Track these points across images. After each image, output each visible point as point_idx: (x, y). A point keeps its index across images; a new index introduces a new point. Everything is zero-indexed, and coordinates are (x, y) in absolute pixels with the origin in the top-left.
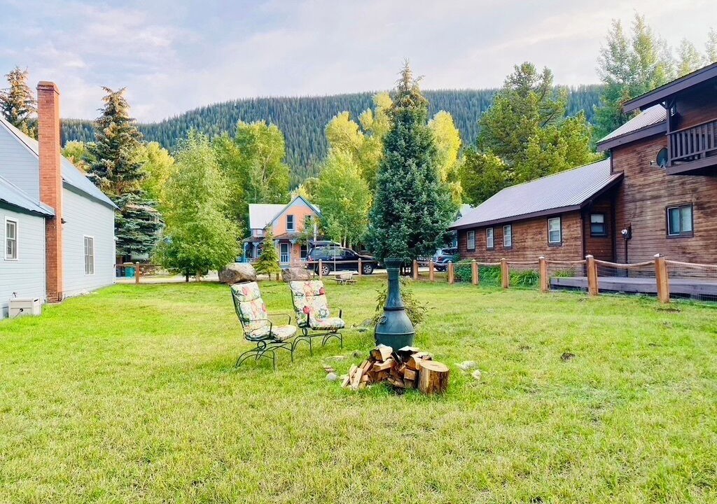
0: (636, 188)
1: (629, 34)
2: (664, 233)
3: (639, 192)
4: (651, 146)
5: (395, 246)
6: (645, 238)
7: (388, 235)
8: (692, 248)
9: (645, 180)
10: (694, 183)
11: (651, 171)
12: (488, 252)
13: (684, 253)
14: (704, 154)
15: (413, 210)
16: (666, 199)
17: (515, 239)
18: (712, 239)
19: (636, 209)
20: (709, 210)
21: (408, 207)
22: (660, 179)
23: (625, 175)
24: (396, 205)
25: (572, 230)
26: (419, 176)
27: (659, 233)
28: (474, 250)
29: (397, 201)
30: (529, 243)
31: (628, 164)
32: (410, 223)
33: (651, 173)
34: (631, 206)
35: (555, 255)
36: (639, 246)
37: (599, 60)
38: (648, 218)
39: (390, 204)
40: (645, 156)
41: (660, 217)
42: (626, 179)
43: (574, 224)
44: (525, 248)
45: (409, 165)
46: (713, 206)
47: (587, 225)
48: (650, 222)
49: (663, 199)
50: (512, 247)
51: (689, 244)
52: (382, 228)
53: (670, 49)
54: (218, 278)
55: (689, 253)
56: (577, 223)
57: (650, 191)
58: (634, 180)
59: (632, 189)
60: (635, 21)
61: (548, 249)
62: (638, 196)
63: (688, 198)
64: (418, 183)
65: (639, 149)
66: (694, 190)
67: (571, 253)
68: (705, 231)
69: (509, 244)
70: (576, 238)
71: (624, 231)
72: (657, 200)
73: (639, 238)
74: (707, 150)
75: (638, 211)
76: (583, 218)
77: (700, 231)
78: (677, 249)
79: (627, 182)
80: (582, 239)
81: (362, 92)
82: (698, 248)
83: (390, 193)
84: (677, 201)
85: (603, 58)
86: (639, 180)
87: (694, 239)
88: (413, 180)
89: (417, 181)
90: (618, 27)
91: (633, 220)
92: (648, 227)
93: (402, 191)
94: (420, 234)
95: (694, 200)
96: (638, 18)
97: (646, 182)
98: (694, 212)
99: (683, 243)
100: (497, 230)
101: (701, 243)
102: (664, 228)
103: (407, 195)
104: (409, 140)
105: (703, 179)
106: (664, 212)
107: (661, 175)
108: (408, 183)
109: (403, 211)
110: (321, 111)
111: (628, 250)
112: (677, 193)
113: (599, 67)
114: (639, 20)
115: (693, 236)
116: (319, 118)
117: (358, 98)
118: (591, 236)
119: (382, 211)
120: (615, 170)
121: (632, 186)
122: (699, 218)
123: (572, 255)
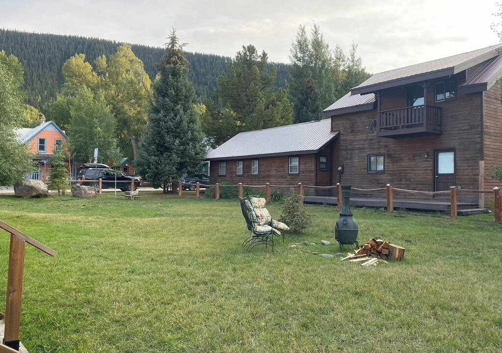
0: (348, 142)
1: (310, 37)
2: (366, 170)
3: (350, 145)
4: (359, 117)
5: (168, 170)
6: (353, 173)
7: (161, 162)
8: (383, 180)
9: (354, 137)
10: (386, 142)
11: (359, 132)
12: (238, 178)
13: (378, 183)
14: (401, 127)
15: (182, 144)
16: (368, 150)
17: (261, 169)
18: (396, 176)
19: (348, 154)
20: (395, 159)
21: (177, 141)
22: (365, 138)
23: (341, 133)
24: (167, 139)
25: (308, 166)
26: (186, 119)
27: (362, 170)
28: (225, 176)
29: (169, 136)
30: (273, 173)
31: (343, 127)
32: (178, 153)
33: (359, 134)
34: (344, 152)
35: (293, 182)
36: (349, 178)
37: (291, 51)
38: (356, 161)
39: (162, 137)
40: (355, 123)
41: (364, 161)
42: (341, 136)
43: (309, 162)
44: (269, 176)
45: (178, 109)
46: (397, 157)
47: (318, 163)
48: (356, 163)
49: (366, 150)
50: (258, 175)
51: (382, 178)
52: (155, 156)
53: (330, 50)
54: (14, 192)
55: (382, 184)
56: (311, 161)
57: (357, 145)
58: (347, 137)
59: (345, 142)
60: (314, 29)
61: (288, 177)
62: (349, 147)
63: (382, 151)
64: (185, 123)
65: (351, 118)
66: (386, 146)
67: (306, 180)
68: (392, 171)
69: (256, 173)
70: (310, 172)
71: (340, 169)
72: (363, 151)
73: (349, 173)
74: (402, 124)
75: (349, 156)
76: (316, 158)
77: (389, 171)
78: (374, 181)
79: (342, 138)
80: (315, 172)
81: (68, 35)
82: (387, 180)
83: (162, 130)
84: (375, 152)
85: (293, 49)
86: (350, 137)
87: (385, 175)
88: (181, 121)
89: (184, 122)
90: (303, 30)
91: (346, 161)
92: (355, 167)
93: (172, 129)
94: (185, 162)
95: (386, 152)
96: (315, 27)
97: (355, 139)
98: (386, 159)
99: (378, 177)
100: (246, 163)
101: (389, 178)
102: (366, 167)
103: (175, 132)
104: (177, 90)
105: (391, 140)
106: (367, 158)
107: (365, 136)
108: (177, 123)
109: (173, 144)
110: (28, 45)
111: (341, 180)
112: (375, 147)
113: (291, 55)
114: (316, 29)
115: (384, 173)
116: (26, 51)
117: (64, 40)
118: (320, 170)
119: (155, 143)
120: (334, 129)
121: (345, 140)
122: (388, 163)
123: (307, 182)
